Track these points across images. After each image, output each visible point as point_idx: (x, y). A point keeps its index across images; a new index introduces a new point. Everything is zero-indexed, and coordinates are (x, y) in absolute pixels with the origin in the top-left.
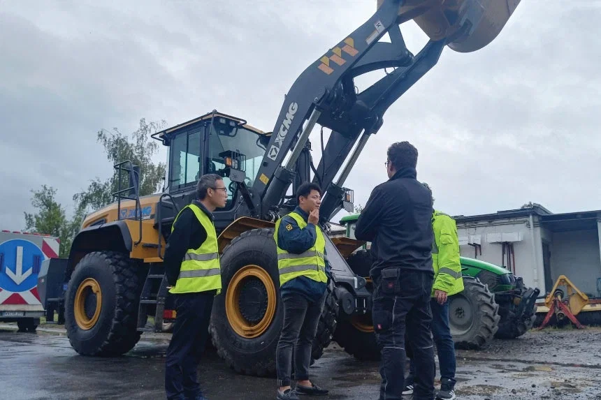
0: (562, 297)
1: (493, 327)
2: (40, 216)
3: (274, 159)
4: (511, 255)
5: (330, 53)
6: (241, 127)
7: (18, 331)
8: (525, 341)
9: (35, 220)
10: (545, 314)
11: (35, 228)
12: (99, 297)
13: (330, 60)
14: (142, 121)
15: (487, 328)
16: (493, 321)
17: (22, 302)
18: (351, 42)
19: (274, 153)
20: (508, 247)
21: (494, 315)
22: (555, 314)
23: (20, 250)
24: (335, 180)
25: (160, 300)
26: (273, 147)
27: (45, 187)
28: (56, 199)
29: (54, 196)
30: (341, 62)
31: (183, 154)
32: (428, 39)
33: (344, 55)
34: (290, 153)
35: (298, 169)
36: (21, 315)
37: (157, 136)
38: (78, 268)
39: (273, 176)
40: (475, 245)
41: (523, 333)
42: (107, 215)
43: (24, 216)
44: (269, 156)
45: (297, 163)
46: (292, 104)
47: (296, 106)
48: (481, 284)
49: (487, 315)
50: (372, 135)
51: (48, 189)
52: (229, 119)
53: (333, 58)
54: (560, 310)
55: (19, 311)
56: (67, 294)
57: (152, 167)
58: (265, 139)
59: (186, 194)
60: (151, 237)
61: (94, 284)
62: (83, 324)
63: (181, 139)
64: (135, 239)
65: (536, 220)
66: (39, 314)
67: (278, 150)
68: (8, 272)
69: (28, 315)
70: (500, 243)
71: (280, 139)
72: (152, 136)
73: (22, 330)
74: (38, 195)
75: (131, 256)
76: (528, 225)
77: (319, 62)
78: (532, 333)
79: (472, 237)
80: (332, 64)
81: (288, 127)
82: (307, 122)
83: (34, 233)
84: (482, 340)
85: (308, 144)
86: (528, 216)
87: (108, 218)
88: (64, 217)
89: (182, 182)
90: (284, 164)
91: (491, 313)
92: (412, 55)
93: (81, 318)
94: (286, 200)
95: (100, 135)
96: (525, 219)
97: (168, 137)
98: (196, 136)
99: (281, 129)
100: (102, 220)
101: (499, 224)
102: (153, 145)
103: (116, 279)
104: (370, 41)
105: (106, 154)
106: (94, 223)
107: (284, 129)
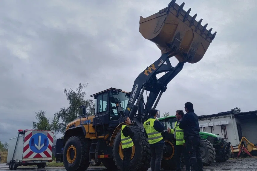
0: (244, 146)
1: (213, 157)
2: (39, 123)
3: (132, 102)
4: (225, 130)
5: (147, 68)
6: (120, 92)
7: (38, 168)
8: (227, 162)
9: (37, 124)
10: (237, 152)
11: (37, 128)
12: (75, 152)
13: (148, 71)
14: (80, 84)
15: (211, 157)
16: (213, 154)
17: (41, 157)
18: (154, 66)
19: (131, 101)
20: (223, 127)
21: (213, 152)
22: (241, 152)
23: (40, 137)
24: (152, 108)
25: (96, 152)
26: (131, 98)
27: (41, 111)
28: (45, 116)
29: (44, 114)
30: (151, 72)
31: (101, 101)
32: (179, 62)
33: (152, 70)
34: (137, 100)
35: (139, 106)
36: (40, 162)
37: (92, 96)
38: (67, 142)
39: (131, 108)
40: (210, 126)
41: (227, 159)
43: (33, 123)
44: (130, 102)
45: (139, 103)
46: (136, 85)
47: (138, 85)
48: (208, 141)
49: (210, 152)
50: (163, 92)
51: (42, 111)
52: (116, 90)
53: (148, 70)
54: (243, 150)
55: (39, 160)
56: (64, 152)
58: (129, 95)
59: (103, 115)
60: (92, 131)
61: (73, 147)
62: (70, 161)
63: (101, 96)
64: (87, 131)
65: (233, 116)
66: (47, 161)
67: (133, 100)
68: (36, 145)
69: (42, 162)
70: (219, 125)
71: (133, 96)
72: (90, 96)
73: (39, 168)
74: (38, 115)
75: (86, 137)
76: (230, 118)
77: (144, 72)
78: (231, 159)
79: (209, 123)
80: (148, 72)
81: (135, 92)
82: (142, 90)
83: (37, 130)
84: (210, 162)
85: (143, 97)
86: (230, 114)
87: (76, 124)
88: (49, 122)
89: (101, 111)
90: (135, 104)
91: (212, 152)
92: (173, 67)
93: (68, 158)
94: (136, 116)
95: (65, 91)
96: (229, 115)
97: (96, 96)
98: (105, 96)
99: (133, 93)
100: (74, 125)
101: (219, 118)
102: (84, 93)
103: (81, 145)
104: (159, 65)
105: (67, 98)
106: (71, 126)
107: (134, 93)
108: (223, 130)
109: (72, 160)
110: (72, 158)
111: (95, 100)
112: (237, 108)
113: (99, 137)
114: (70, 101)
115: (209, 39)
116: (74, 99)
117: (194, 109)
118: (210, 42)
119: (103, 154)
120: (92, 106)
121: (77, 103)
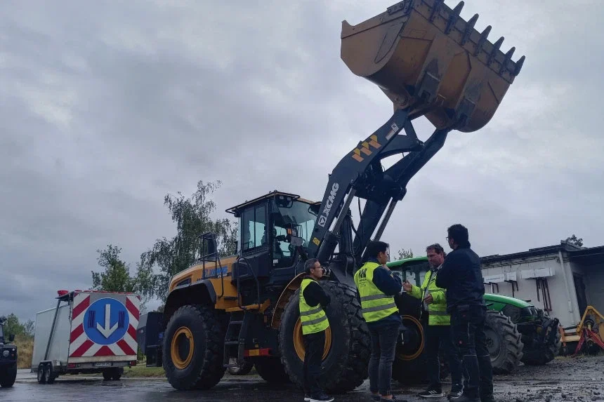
0: (592, 327)
1: (518, 354)
2: (106, 274)
3: (323, 226)
4: (546, 290)
5: (360, 145)
6: (296, 200)
7: (104, 380)
8: (550, 366)
9: (101, 278)
10: (576, 343)
11: (101, 286)
12: (192, 341)
13: (361, 152)
14: (200, 183)
15: (511, 354)
16: (517, 348)
17: (110, 353)
18: (375, 138)
19: (322, 221)
20: (542, 283)
21: (518, 343)
22: (585, 342)
23: (108, 307)
24: (372, 238)
25: (241, 341)
26: (322, 216)
27: (111, 248)
28: (121, 257)
29: (118, 255)
30: (368, 153)
31: (251, 223)
32: (434, 128)
33: (371, 148)
34: (335, 220)
35: (342, 232)
36: (109, 365)
37: (230, 211)
38: (173, 319)
39: (323, 239)
40: (511, 281)
41: (552, 359)
42: (191, 275)
43: (92, 274)
44: (319, 224)
45: (341, 228)
46: (334, 185)
47: (337, 185)
48: (504, 316)
49: (511, 343)
50: (399, 202)
51: (113, 248)
52: (286, 196)
53: (363, 150)
54: (590, 337)
55: (107, 362)
56: (164, 343)
57: (210, 224)
58: (316, 208)
59: (256, 256)
60: (230, 292)
61: (187, 332)
62: (178, 363)
63: (250, 212)
64: (218, 293)
65: (565, 255)
66: (124, 364)
67: (326, 219)
68: (99, 327)
69: (115, 365)
70: (531, 279)
71: (328, 209)
72: (226, 211)
73: (107, 379)
74: (105, 255)
75: (216, 308)
76: (559, 261)
77: (352, 153)
78: (559, 359)
79: (508, 274)
80: (362, 154)
81: (332, 201)
82: (347, 196)
83: (101, 291)
84: (510, 365)
85: (349, 212)
86: (557, 252)
87: (192, 277)
88: (128, 274)
89: (251, 246)
90: (331, 229)
91: (514, 341)
92: (422, 142)
93: (177, 360)
94: (334, 257)
95: (166, 200)
96: (555, 255)
97: (238, 211)
98: (261, 210)
99: (328, 202)
100: (187, 280)
101: (532, 261)
102: (211, 204)
103: (205, 326)
104: (388, 138)
105: (171, 215)
106: (180, 282)
107: (330, 202)
108: (540, 291)
109: (183, 360)
110: (183, 357)
111: (238, 220)
112: (574, 238)
113: (248, 307)
114: (179, 223)
115: (506, 75)
116: (187, 217)
117: (470, 240)
118: (510, 82)
119: (257, 346)
120: (229, 234)
121: (194, 228)
